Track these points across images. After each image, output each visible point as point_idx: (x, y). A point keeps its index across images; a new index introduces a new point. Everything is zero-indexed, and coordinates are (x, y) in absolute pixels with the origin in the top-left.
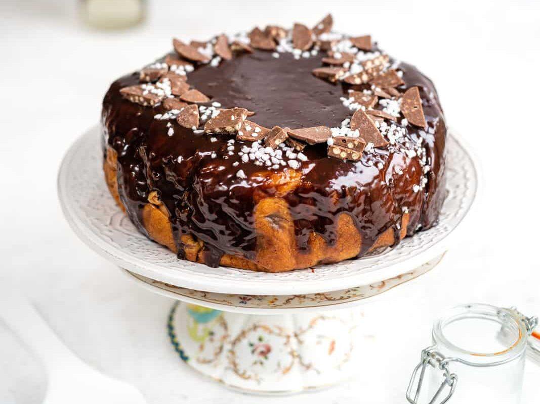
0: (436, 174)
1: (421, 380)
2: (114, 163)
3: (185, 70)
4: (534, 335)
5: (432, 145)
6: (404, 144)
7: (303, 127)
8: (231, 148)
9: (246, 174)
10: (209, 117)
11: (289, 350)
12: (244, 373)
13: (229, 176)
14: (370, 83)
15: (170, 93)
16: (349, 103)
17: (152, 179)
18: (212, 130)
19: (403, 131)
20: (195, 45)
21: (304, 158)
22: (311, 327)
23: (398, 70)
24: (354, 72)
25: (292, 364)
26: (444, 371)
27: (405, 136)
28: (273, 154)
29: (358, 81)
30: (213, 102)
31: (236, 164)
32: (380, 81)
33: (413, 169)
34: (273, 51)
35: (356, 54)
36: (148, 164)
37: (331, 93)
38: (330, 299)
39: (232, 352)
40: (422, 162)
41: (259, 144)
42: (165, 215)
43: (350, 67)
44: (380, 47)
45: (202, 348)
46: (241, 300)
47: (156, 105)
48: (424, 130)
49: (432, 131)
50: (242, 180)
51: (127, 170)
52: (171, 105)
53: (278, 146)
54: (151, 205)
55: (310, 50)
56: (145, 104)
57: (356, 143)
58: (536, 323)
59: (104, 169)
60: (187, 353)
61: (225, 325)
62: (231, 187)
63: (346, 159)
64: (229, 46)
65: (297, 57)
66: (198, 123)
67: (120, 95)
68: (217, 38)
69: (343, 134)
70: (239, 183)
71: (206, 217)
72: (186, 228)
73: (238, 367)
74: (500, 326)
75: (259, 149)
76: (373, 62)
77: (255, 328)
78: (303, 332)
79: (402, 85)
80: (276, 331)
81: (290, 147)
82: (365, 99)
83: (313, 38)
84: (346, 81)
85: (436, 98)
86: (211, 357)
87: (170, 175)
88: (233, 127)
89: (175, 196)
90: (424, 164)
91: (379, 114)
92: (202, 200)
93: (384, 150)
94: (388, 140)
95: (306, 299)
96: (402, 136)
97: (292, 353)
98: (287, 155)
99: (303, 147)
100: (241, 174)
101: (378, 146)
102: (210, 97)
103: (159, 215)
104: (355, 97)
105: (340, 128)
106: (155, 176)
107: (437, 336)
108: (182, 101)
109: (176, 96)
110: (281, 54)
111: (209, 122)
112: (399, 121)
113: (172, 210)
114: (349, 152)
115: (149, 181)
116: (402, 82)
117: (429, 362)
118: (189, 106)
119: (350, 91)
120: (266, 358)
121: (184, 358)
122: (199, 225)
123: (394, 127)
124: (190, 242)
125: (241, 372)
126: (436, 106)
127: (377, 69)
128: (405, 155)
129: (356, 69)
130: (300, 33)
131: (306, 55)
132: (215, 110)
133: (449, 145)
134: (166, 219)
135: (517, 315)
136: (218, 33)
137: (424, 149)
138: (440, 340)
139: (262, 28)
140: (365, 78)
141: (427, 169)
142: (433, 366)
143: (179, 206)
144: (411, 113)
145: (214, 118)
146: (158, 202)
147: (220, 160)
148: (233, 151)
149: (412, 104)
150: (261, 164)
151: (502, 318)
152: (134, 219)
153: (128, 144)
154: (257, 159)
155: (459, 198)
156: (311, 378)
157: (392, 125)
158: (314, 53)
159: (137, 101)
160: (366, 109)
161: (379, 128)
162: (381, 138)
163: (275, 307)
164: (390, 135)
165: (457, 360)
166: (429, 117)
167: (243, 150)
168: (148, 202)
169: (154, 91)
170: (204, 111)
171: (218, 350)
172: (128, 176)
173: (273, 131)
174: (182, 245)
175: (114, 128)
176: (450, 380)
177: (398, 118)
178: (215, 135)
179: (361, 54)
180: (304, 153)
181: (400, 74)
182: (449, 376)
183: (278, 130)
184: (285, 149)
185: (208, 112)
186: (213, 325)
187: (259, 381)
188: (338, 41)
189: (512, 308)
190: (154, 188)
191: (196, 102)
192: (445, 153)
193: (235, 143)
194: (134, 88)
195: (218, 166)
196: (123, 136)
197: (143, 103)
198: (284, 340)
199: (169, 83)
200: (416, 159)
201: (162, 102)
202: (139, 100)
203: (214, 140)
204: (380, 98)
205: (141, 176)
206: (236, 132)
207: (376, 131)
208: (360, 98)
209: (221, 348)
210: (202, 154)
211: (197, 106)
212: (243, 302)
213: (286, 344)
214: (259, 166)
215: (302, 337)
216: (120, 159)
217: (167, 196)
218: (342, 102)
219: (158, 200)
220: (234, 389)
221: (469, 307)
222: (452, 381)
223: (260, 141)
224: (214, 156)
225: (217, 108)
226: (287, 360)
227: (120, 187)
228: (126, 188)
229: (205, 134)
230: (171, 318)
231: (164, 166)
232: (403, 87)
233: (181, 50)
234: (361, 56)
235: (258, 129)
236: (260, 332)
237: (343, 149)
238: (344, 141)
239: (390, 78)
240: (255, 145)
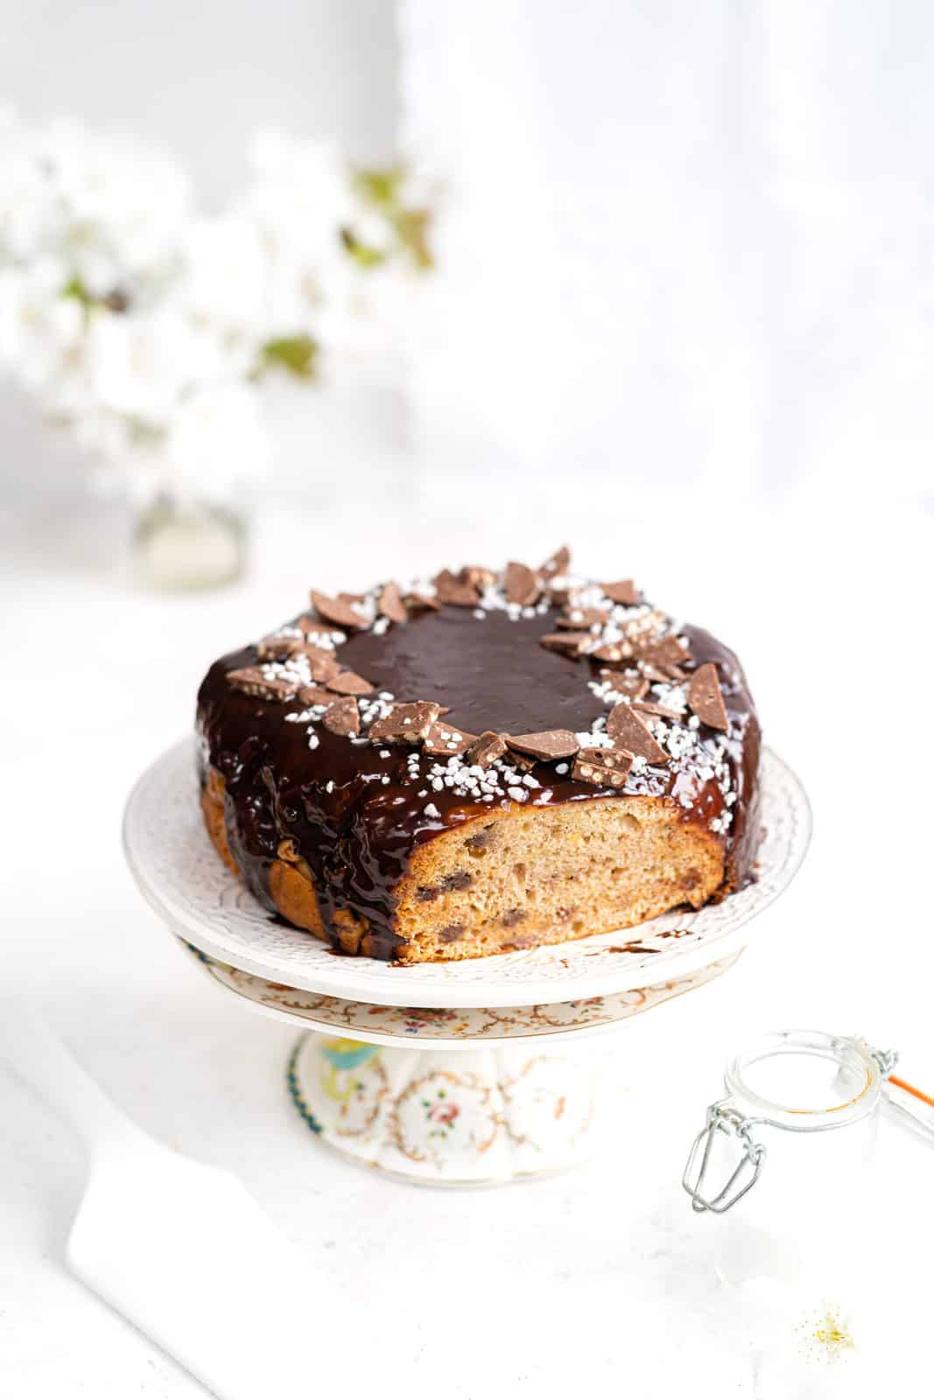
0: (746, 805)
1: (706, 1156)
2: (219, 794)
3: (332, 641)
4: (893, 1080)
5: (738, 758)
6: (694, 758)
7: (530, 732)
8: (414, 767)
9: (438, 810)
10: (376, 718)
11: (489, 1113)
12: (415, 1152)
13: (413, 813)
14: (636, 658)
15: (310, 678)
16: (603, 691)
17: (284, 821)
18: (383, 739)
19: (693, 736)
20: (347, 599)
21: (533, 783)
22: (524, 1073)
23: (680, 636)
24: (606, 641)
25: (494, 1135)
26: (745, 1140)
27: (695, 745)
28: (483, 777)
29: (615, 656)
30: (380, 692)
31: (423, 793)
32: (652, 655)
33: (710, 799)
34: (473, 607)
35: (610, 612)
36: (277, 796)
37: (573, 676)
38: (555, 1024)
39: (395, 1117)
40: (724, 787)
41: (460, 761)
42: (306, 878)
43: (601, 634)
44: (648, 598)
45: (344, 1111)
46: (408, 1027)
47: (288, 699)
48: (726, 735)
49: (739, 735)
50: (431, 819)
51: (242, 807)
52: (312, 698)
53: (492, 763)
54: (283, 863)
55: (535, 605)
56: (270, 697)
57: (618, 758)
58: (896, 1059)
59: (202, 805)
60: (321, 1119)
61: (382, 1073)
62: (416, 832)
63: (602, 784)
64: (403, 600)
65: (514, 617)
66: (358, 728)
67: (228, 683)
68: (382, 587)
69: (596, 744)
70: (427, 824)
71: (374, 881)
72: (340, 898)
73: (405, 1142)
74: (836, 1067)
75: (460, 768)
76: (638, 623)
77: (432, 1076)
78: (512, 1082)
79: (688, 660)
80: (468, 1081)
81: (511, 765)
82: (628, 684)
83: (540, 584)
84: (598, 655)
85: (743, 681)
86: (360, 1125)
87: (312, 813)
88: (417, 734)
89: (321, 847)
90: (727, 790)
91: (653, 709)
92: (368, 853)
93: (660, 768)
94: (669, 751)
95: (516, 1024)
96: (690, 744)
97: (494, 1118)
98: (506, 778)
99: (531, 766)
100: (431, 810)
101: (652, 761)
102: (375, 685)
103: (295, 878)
104: (612, 681)
105: (591, 733)
106: (289, 816)
107: (733, 1084)
108: (330, 691)
109: (319, 683)
110: (487, 612)
111: (377, 725)
112: (685, 720)
113: (317, 869)
114: (606, 773)
115: (278, 824)
116: (687, 655)
117: (719, 1126)
118: (342, 700)
119: (605, 672)
120: (451, 1125)
121: (315, 1128)
122: (363, 893)
123: (677, 730)
124: (348, 922)
125: (409, 1149)
126: (744, 695)
127: (647, 636)
128: (696, 776)
129: (613, 635)
130: (517, 579)
131: (529, 613)
132: (384, 706)
133: (765, 759)
134: (307, 886)
135: (864, 1047)
136: (383, 579)
137: (726, 766)
138: (737, 1088)
139: (455, 569)
140: (627, 650)
141: (730, 799)
142: (727, 1132)
143: (329, 861)
144: (704, 708)
145: (384, 718)
146: (294, 858)
147: (396, 786)
148: (417, 772)
149: (705, 692)
150: (464, 794)
151: (840, 1053)
152: (255, 887)
153: (243, 763)
154: (457, 786)
155: (786, 838)
156: (527, 1158)
157: (674, 728)
158: (542, 609)
159: (255, 693)
160: (632, 700)
161: (653, 733)
162: (657, 749)
163: (465, 1037)
164: (671, 745)
165: (766, 1122)
166: (733, 713)
167: (434, 771)
168: (278, 858)
169: (284, 675)
170: (365, 708)
171: (371, 1114)
172: (243, 816)
173: (483, 739)
174: (334, 925)
175: (219, 738)
176: (754, 1156)
177: (683, 716)
178: (386, 746)
179: (619, 610)
180: (534, 776)
181: (684, 643)
182: (751, 1148)
183: (492, 739)
184: (503, 768)
185: (373, 709)
186: (363, 1073)
187: (439, 1165)
188: (581, 590)
189: (856, 1035)
190: (288, 835)
191: (352, 692)
192: (759, 772)
193: (420, 759)
194: (249, 671)
195: (393, 799)
196: (234, 751)
197: (265, 695)
198: (481, 1096)
199: (307, 662)
200: (713, 783)
201: (298, 695)
202: (259, 691)
203: (385, 754)
204: (653, 683)
205: (265, 815)
206: (422, 742)
207: (648, 737)
208: (620, 683)
209: (376, 1112)
210: (367, 778)
211: (354, 700)
212: (411, 1030)
213: (484, 1102)
214: (460, 796)
215: (510, 1091)
216: (230, 789)
217: (309, 847)
218: (590, 690)
219: (295, 853)
220: (397, 1177)
221: (785, 1035)
222: (757, 1157)
223: (460, 756)
224: (386, 780)
225: (388, 702)
226: (486, 1130)
227: (230, 833)
228: (240, 835)
229: (370, 745)
230: (292, 1064)
231: (304, 798)
232: (691, 664)
233: (324, 608)
234: (620, 614)
235: (458, 737)
236: (440, 1083)
237: (597, 767)
238: (599, 755)
239: (667, 649)
240: (454, 762)
